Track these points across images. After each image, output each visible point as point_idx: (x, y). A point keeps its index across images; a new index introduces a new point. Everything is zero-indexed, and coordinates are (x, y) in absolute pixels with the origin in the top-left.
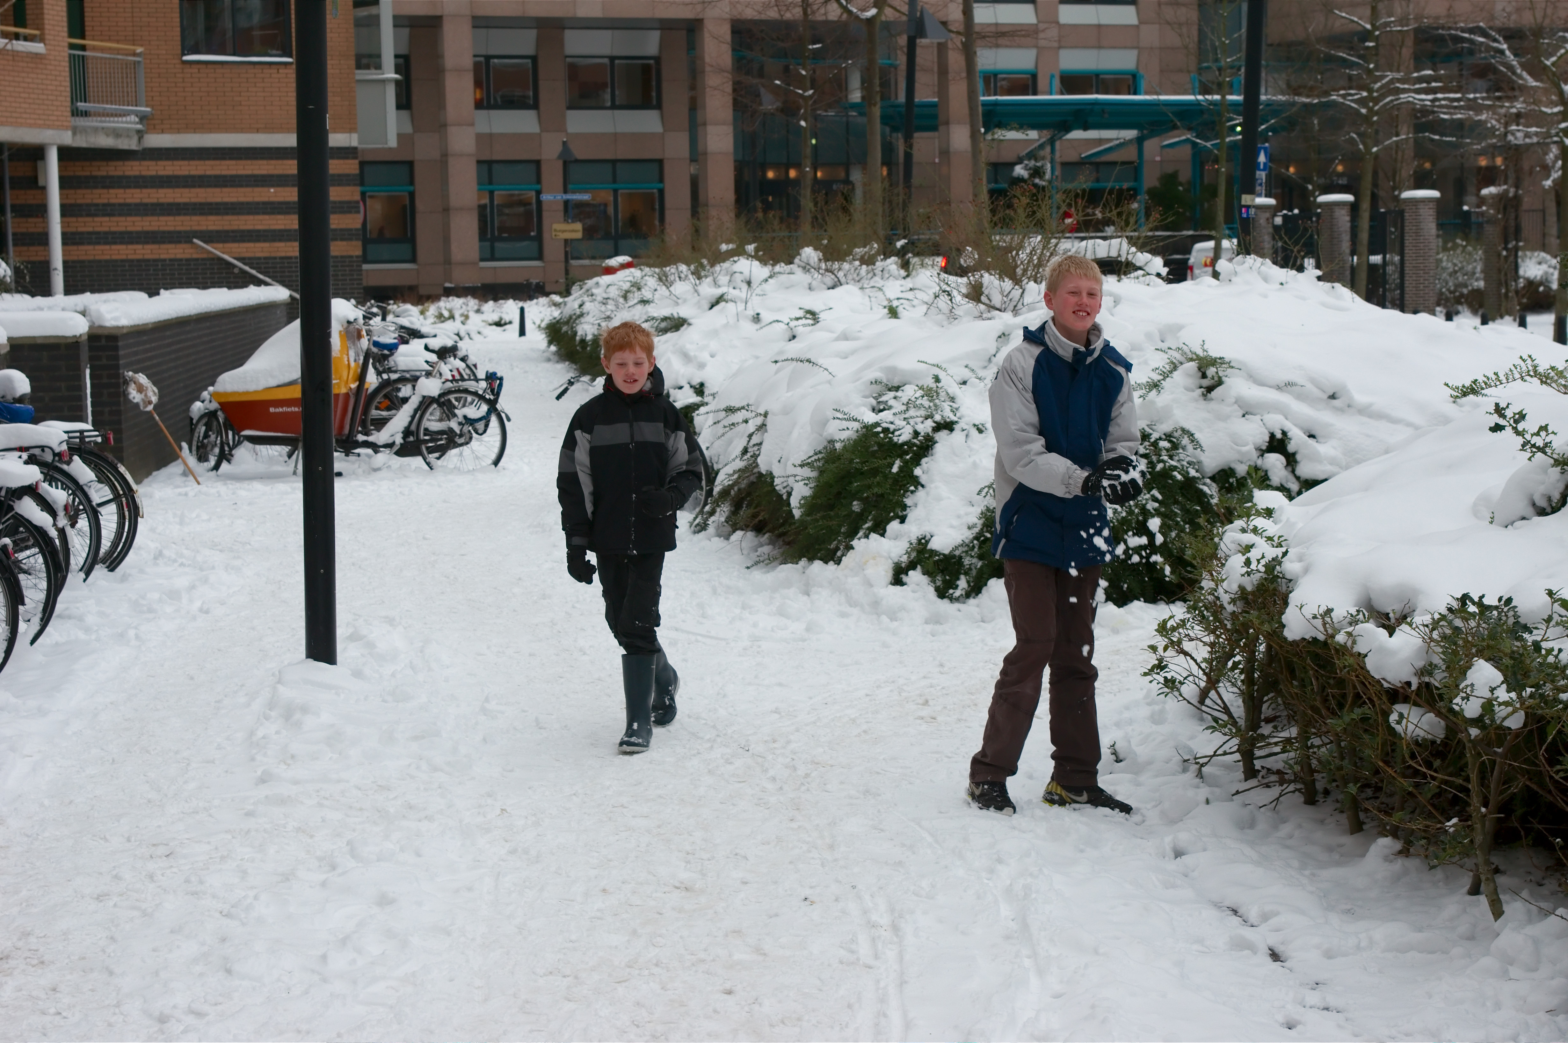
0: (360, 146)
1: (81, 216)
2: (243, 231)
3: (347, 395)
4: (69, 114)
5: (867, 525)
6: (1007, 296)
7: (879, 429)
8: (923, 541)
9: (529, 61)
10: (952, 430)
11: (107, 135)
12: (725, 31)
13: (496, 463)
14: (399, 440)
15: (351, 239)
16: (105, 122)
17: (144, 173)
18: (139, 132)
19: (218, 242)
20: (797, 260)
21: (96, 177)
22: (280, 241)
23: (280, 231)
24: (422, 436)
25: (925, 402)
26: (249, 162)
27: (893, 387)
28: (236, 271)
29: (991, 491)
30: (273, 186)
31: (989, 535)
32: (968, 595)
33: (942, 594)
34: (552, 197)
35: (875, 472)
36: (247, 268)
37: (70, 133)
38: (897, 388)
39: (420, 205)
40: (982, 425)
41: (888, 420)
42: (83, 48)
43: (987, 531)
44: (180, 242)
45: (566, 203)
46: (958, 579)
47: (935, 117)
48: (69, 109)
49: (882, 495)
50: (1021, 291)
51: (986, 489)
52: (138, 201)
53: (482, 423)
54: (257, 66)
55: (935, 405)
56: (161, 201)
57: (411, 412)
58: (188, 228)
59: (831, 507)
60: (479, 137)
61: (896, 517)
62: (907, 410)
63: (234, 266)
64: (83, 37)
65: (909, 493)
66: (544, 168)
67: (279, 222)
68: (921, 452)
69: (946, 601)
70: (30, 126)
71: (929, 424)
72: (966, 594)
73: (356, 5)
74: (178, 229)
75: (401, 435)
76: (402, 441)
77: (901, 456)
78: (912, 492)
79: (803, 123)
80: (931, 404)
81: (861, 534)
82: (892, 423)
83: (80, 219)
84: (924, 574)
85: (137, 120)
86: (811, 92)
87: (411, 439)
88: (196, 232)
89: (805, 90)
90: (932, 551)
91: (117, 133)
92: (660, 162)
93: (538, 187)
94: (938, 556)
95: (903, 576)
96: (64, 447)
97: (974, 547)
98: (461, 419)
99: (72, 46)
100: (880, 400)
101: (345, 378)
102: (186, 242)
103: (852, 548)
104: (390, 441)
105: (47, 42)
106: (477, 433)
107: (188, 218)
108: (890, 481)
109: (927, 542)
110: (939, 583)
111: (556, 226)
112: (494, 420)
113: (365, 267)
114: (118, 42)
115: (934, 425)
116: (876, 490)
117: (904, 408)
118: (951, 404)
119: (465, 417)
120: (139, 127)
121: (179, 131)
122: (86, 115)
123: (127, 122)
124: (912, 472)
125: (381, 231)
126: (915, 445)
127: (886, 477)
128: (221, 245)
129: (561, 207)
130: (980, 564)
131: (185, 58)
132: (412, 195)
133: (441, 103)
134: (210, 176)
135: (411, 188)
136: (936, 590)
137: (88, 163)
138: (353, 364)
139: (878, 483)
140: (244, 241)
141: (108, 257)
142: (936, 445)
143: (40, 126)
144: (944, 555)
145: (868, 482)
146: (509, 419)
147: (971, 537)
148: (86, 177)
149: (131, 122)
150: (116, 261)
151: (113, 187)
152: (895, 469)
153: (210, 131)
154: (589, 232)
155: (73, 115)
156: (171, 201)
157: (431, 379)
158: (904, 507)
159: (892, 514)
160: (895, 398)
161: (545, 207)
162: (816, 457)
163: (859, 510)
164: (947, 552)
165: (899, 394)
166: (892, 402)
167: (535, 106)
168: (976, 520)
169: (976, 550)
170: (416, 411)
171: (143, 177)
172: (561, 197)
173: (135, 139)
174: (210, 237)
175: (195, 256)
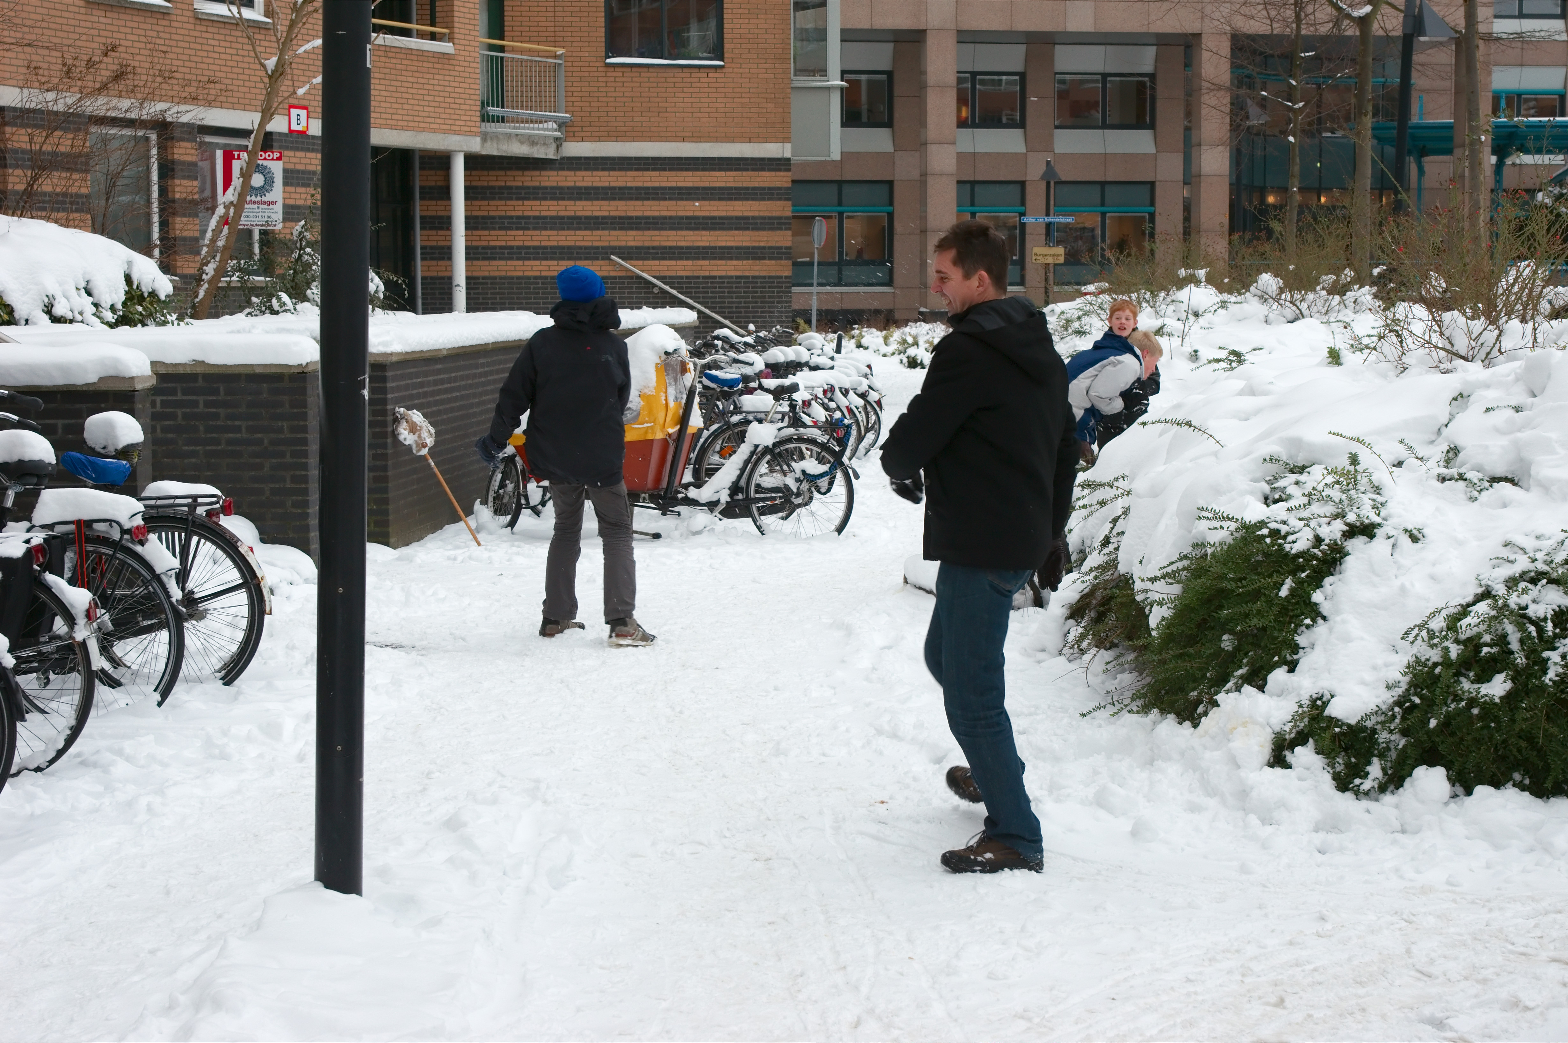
0: (796, 159)
1: (494, 229)
2: (665, 248)
3: (665, 443)
4: (478, 119)
5: (1240, 672)
6: (1476, 339)
7: (1265, 531)
8: (1319, 703)
9: (1017, 77)
10: (1372, 536)
11: (522, 143)
12: (1225, 48)
13: (840, 529)
14: (724, 497)
15: (781, 259)
16: (519, 128)
17: (561, 184)
18: (557, 139)
19: (637, 259)
20: (1252, 288)
21: (511, 188)
22: (704, 259)
23: (704, 248)
24: (752, 494)
25: (1336, 494)
26: (673, 173)
27: (1295, 467)
28: (656, 290)
29: (1424, 633)
30: (698, 199)
31: (1417, 700)
32: (1382, 788)
33: (1343, 784)
34: (1034, 220)
35: (1256, 594)
36: (667, 288)
37: (478, 139)
38: (1302, 469)
39: (898, 227)
40: (1419, 530)
41: (1279, 519)
42: (502, 49)
43: (1415, 694)
44: (597, 259)
45: (1049, 226)
46: (1369, 763)
47: (1450, 139)
48: (478, 114)
49: (1264, 629)
50: (1497, 332)
51: (1416, 631)
52: (554, 214)
53: (826, 479)
54: (685, 70)
55: (1350, 499)
56: (579, 214)
57: (741, 465)
58: (606, 244)
59: (1192, 640)
60: (960, 156)
61: (1283, 662)
62: (1309, 503)
63: (654, 285)
64: (502, 38)
65: (1303, 628)
66: (1029, 189)
67: (704, 238)
68: (1324, 568)
69: (1349, 795)
70: (434, 131)
71: (1339, 526)
72: (1379, 787)
73: (799, 6)
74: (596, 244)
75: (728, 492)
76: (729, 499)
77: (1293, 573)
78: (1308, 627)
79: (1291, 139)
80: (1344, 497)
81: (1229, 685)
82: (1285, 523)
83: (493, 233)
84: (1318, 753)
85: (555, 126)
86: (1301, 104)
87: (740, 496)
88: (614, 248)
89: (1294, 103)
90: (1330, 719)
91: (532, 141)
92: (1152, 184)
93: (1022, 209)
94: (1340, 727)
95: (1287, 753)
96: (139, 521)
97: (1394, 717)
98: (798, 474)
99: (491, 48)
100: (1276, 485)
101: (661, 421)
102: (603, 259)
103: (1216, 704)
104: (715, 499)
105: (456, 41)
106: (819, 492)
107: (606, 233)
108: (1276, 609)
109: (1325, 704)
110: (1339, 768)
111: (1036, 250)
112: (839, 476)
113: (795, 289)
114: (538, 43)
115: (1345, 528)
116: (1255, 621)
117: (1305, 500)
118: (1375, 496)
119: (803, 472)
120: (558, 134)
121: (599, 139)
122: (503, 121)
123: (543, 129)
124: (1309, 598)
125: (860, 252)
126: (1314, 557)
127: (1270, 602)
128: (640, 263)
129: (1043, 231)
130: (1402, 742)
131: (609, 61)
132: (891, 215)
133: (921, 121)
134: (631, 188)
135: (890, 209)
136: (1334, 779)
137: (502, 173)
138: (672, 404)
139: (1259, 612)
140: (665, 259)
141: (520, 274)
142: (1348, 558)
143: (445, 132)
144: (1349, 725)
145: (1246, 608)
146: (857, 476)
147: (1391, 701)
148: (500, 187)
149: (550, 129)
150: (529, 278)
151: (528, 199)
152: (1284, 592)
153: (634, 139)
154: (1072, 258)
155: (483, 121)
156: (589, 214)
157: (766, 425)
158: (1296, 648)
159: (1276, 658)
160: (1297, 483)
161: (1028, 230)
162: (1180, 565)
163: (1230, 648)
164: (1353, 722)
165: (1303, 478)
166: (1292, 490)
167: (1022, 125)
168: (1398, 677)
169: (1397, 721)
170: (747, 462)
171: (561, 188)
172: (1043, 219)
173: (553, 147)
174: (628, 254)
175: (612, 274)
